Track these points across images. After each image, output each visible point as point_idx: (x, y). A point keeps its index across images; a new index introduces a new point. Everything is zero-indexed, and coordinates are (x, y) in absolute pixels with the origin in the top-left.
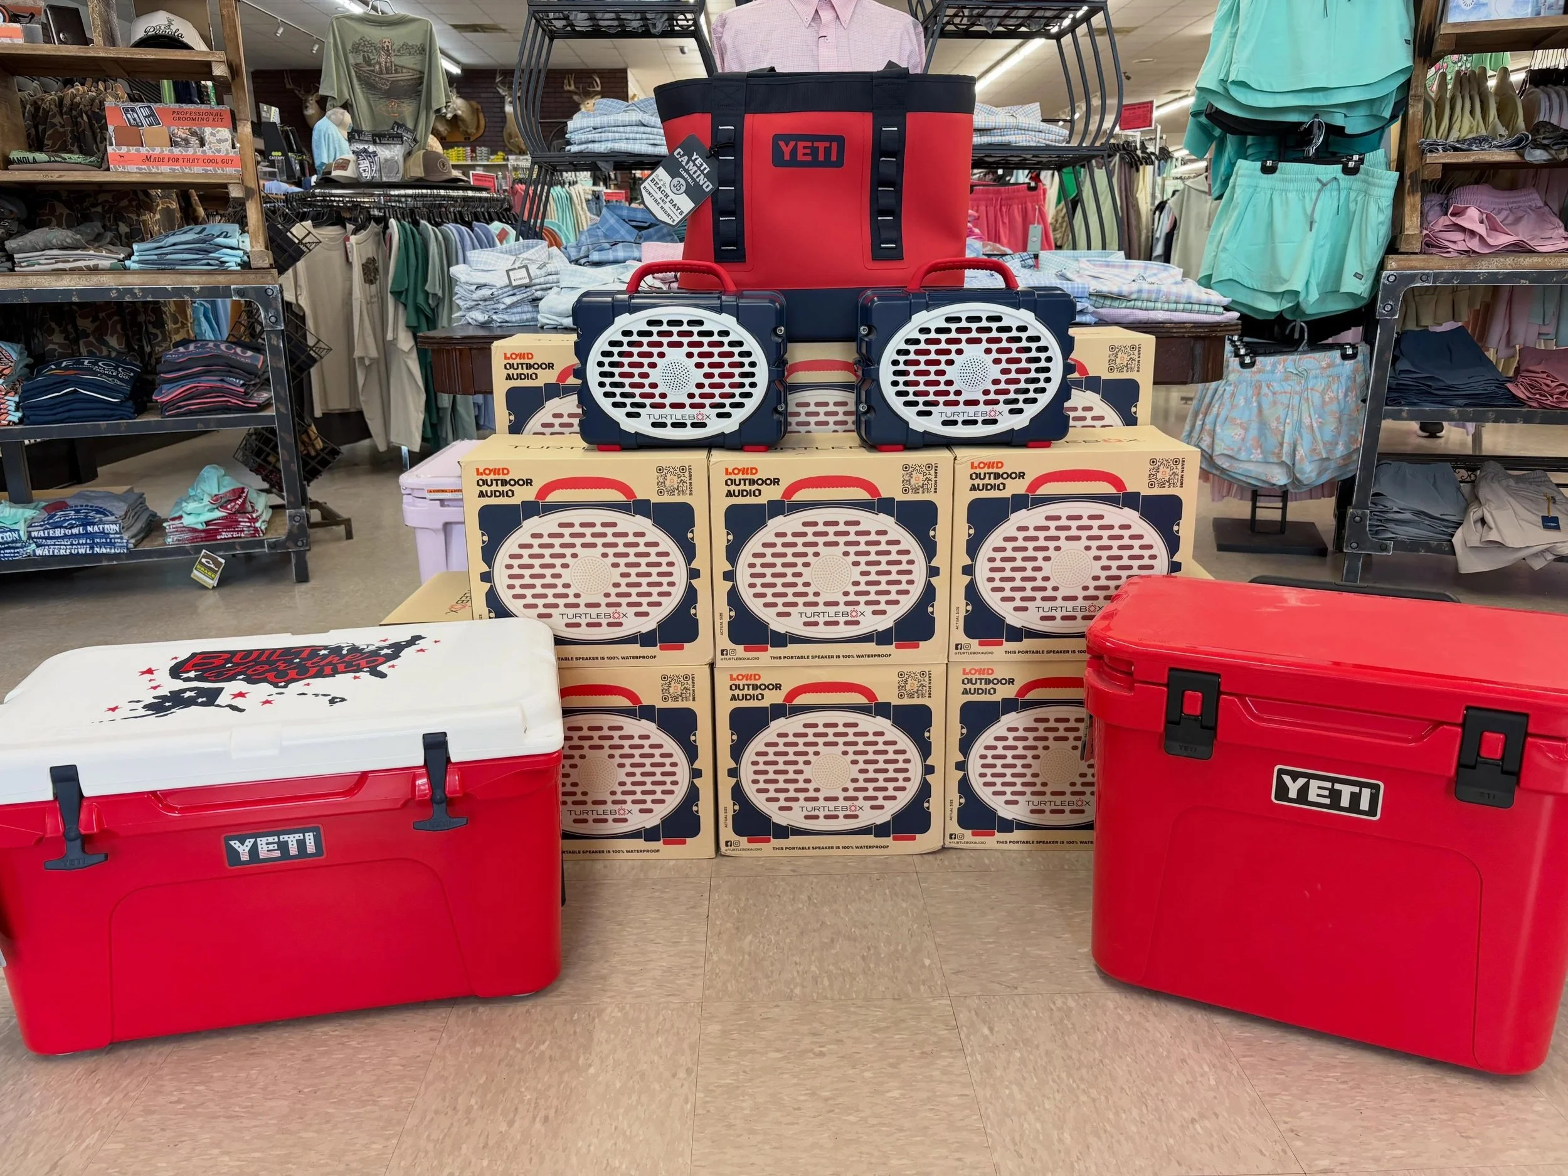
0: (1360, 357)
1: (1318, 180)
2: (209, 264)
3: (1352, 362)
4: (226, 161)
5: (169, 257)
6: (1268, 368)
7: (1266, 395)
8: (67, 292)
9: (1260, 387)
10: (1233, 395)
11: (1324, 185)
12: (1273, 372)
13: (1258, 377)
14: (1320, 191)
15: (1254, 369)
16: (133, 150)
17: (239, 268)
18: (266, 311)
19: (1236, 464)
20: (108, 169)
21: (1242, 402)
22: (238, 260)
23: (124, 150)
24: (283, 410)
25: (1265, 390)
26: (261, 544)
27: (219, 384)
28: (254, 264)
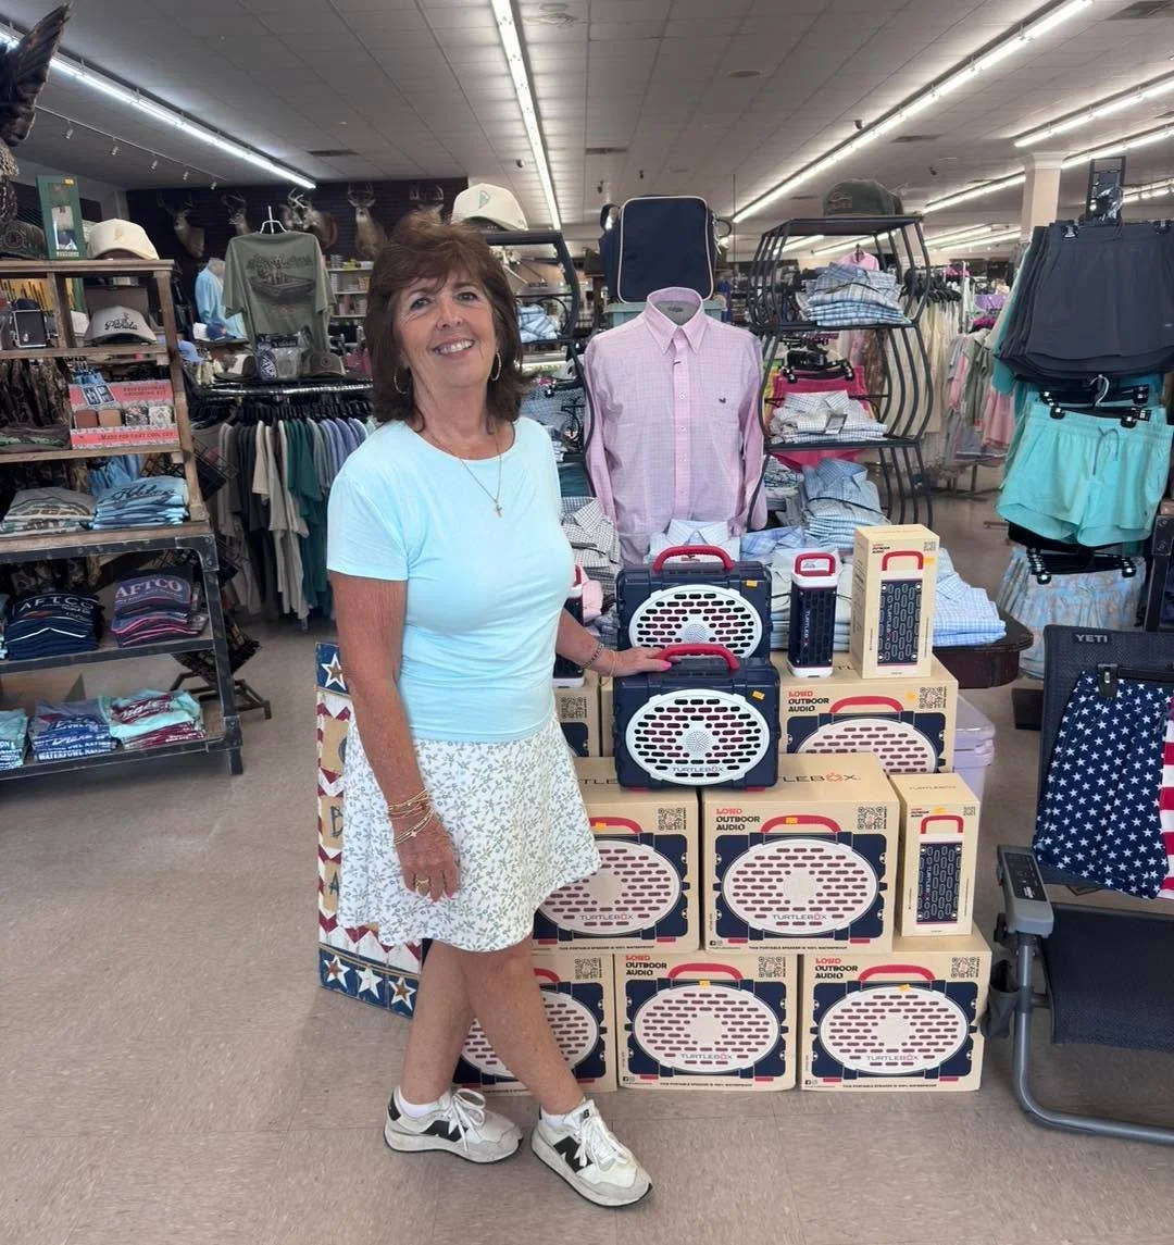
0: (1137, 576)
1: (1100, 429)
2: (156, 521)
3: (1131, 578)
4: (167, 434)
5: (125, 517)
6: (1062, 584)
7: (1060, 607)
8: (44, 552)
9: (1055, 601)
10: (1032, 607)
11: (1103, 435)
12: (1065, 587)
13: (1052, 591)
14: (1100, 440)
15: (1049, 585)
16: (91, 431)
17: (181, 522)
18: (204, 556)
19: (1032, 663)
20: (71, 449)
21: (1039, 613)
22: (181, 516)
23: (84, 431)
24: (219, 635)
25: (1059, 602)
26: (202, 744)
27: (166, 617)
28: (193, 517)
